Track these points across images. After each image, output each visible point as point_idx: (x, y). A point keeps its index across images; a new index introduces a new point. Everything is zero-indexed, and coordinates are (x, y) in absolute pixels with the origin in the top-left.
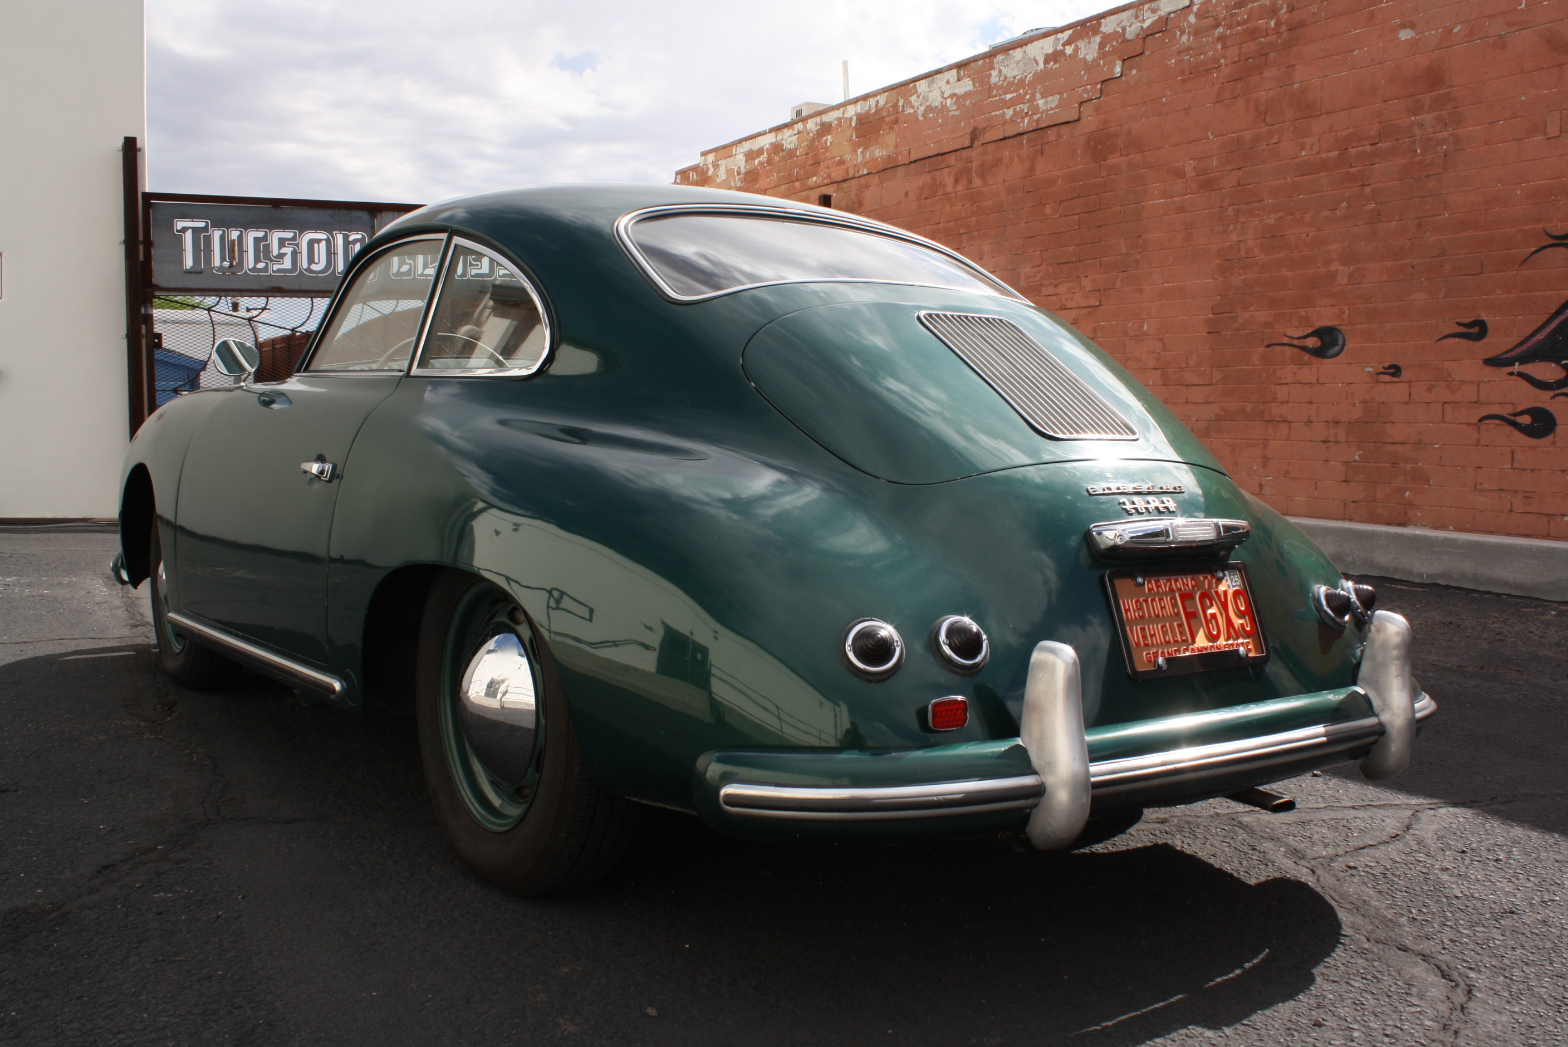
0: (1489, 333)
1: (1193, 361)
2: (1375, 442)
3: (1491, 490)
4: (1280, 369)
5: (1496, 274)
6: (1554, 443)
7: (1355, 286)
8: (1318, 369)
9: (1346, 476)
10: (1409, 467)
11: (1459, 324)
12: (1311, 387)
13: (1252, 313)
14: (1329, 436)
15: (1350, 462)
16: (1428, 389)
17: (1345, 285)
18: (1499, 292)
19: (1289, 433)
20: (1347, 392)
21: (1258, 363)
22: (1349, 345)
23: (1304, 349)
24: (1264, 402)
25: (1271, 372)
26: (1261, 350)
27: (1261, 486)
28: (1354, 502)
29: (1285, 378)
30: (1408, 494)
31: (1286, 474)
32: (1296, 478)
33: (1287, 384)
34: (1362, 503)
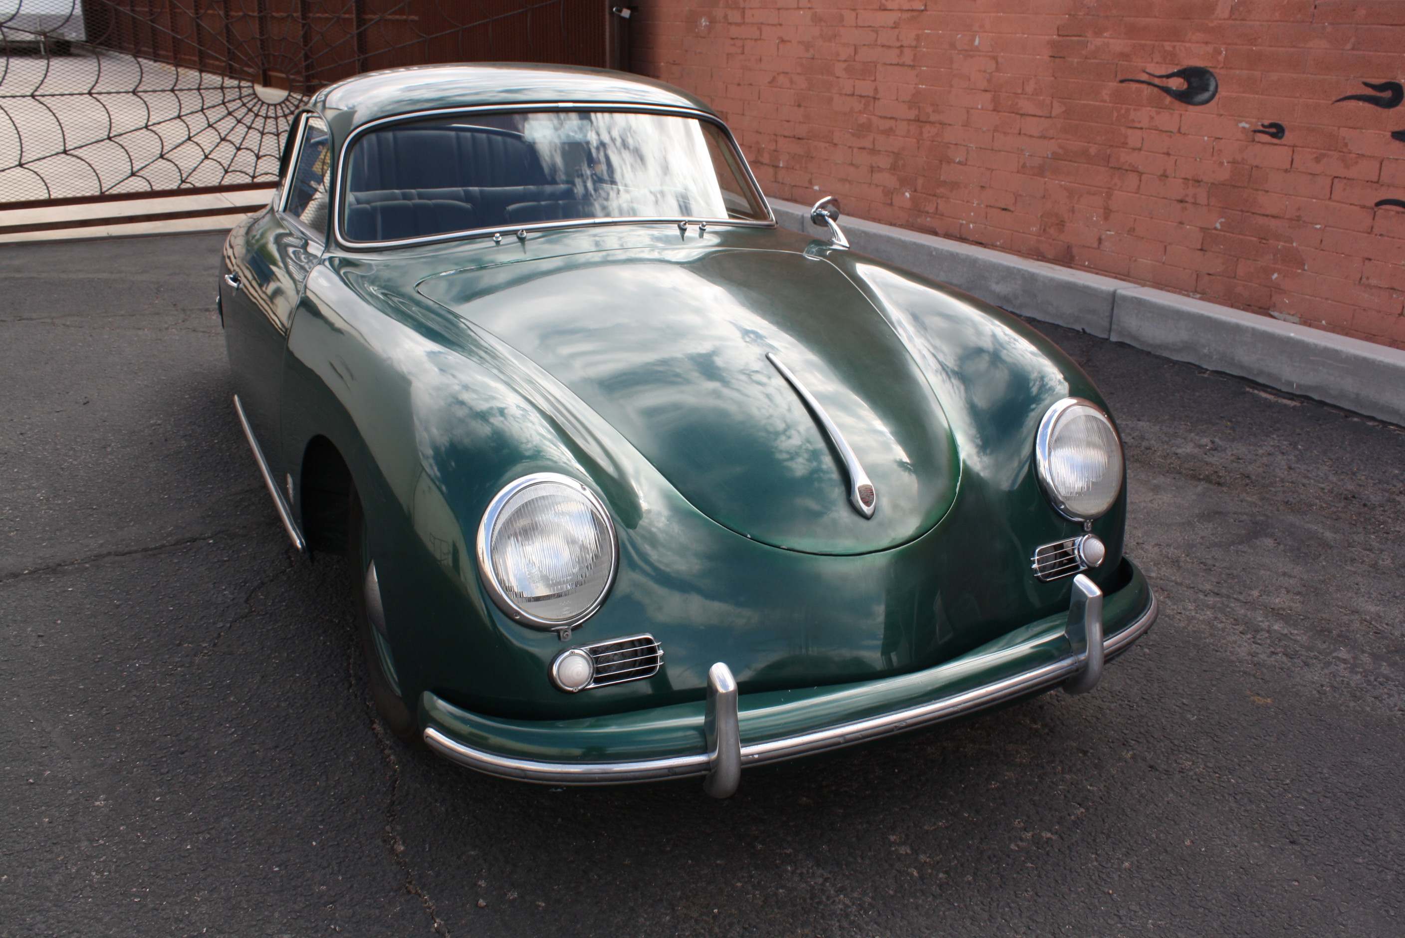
0: (1404, 100)
1: (1030, 88)
2: (1242, 211)
3: (1380, 287)
4: (1135, 110)
7: (1238, 22)
8: (1181, 116)
9: (1202, 244)
10: (1281, 245)
11: (1366, 84)
12: (1171, 137)
13: (1106, 40)
14: (1187, 195)
15: (1209, 229)
16: (1316, 158)
17: (1225, 19)
19: (1139, 186)
20: (1213, 148)
21: (1108, 100)
22: (1222, 93)
23: (1166, 90)
24: (1112, 146)
25: (1123, 112)
26: (1114, 84)
27: (1100, 240)
28: (1209, 274)
29: (1140, 122)
30: (1275, 276)
31: (1131, 231)
32: (1143, 238)
33: (1141, 128)
34: (1218, 278)
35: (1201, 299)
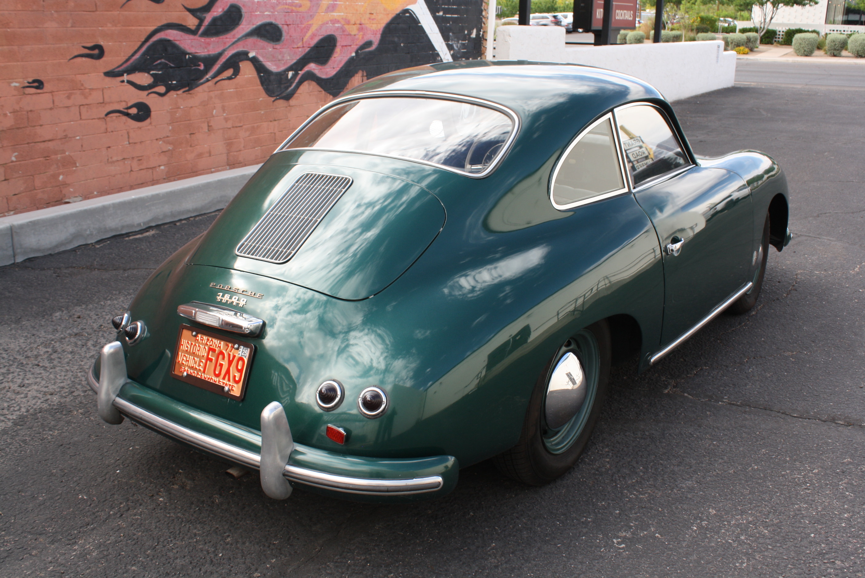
0: (106, 54)
2: (28, 143)
3: (118, 160)
5: (106, 13)
6: (151, 123)
9: (5, 176)
10: (59, 157)
11: (84, 48)
15: (7, 164)
16: (67, 96)
18: (109, 25)
28: (15, 195)
30: (61, 177)
34: (23, 194)
35: (15, 214)
